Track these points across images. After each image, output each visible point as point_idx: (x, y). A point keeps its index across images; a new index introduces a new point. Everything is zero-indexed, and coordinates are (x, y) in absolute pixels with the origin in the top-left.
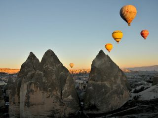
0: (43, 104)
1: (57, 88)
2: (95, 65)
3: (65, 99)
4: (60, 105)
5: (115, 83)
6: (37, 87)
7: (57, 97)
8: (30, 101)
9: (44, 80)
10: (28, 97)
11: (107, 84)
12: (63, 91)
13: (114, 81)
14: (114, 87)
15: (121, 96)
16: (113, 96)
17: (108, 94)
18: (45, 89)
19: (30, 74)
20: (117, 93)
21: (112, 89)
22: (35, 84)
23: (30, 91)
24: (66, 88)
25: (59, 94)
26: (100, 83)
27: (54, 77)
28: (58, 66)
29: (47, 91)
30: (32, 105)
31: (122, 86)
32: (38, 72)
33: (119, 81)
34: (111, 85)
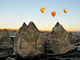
0: (27, 48)
1: (34, 41)
2: (54, 30)
3: (38, 46)
4: (35, 49)
5: (64, 40)
6: (24, 40)
7: (34, 45)
8: (21, 46)
9: (28, 36)
10: (21, 44)
11: (59, 40)
12: (37, 43)
13: (63, 39)
14: (63, 42)
15: (66, 47)
16: (62, 47)
17: (59, 45)
18: (28, 41)
19: (22, 33)
20: (64, 45)
21: (62, 43)
22: (24, 38)
23: (22, 42)
24: (38, 41)
25: (35, 44)
26: (55, 39)
27: (33, 35)
28: (35, 30)
29: (29, 42)
30: (22, 48)
31: (67, 42)
32: (25, 32)
33: (66, 39)
34: (61, 41)
